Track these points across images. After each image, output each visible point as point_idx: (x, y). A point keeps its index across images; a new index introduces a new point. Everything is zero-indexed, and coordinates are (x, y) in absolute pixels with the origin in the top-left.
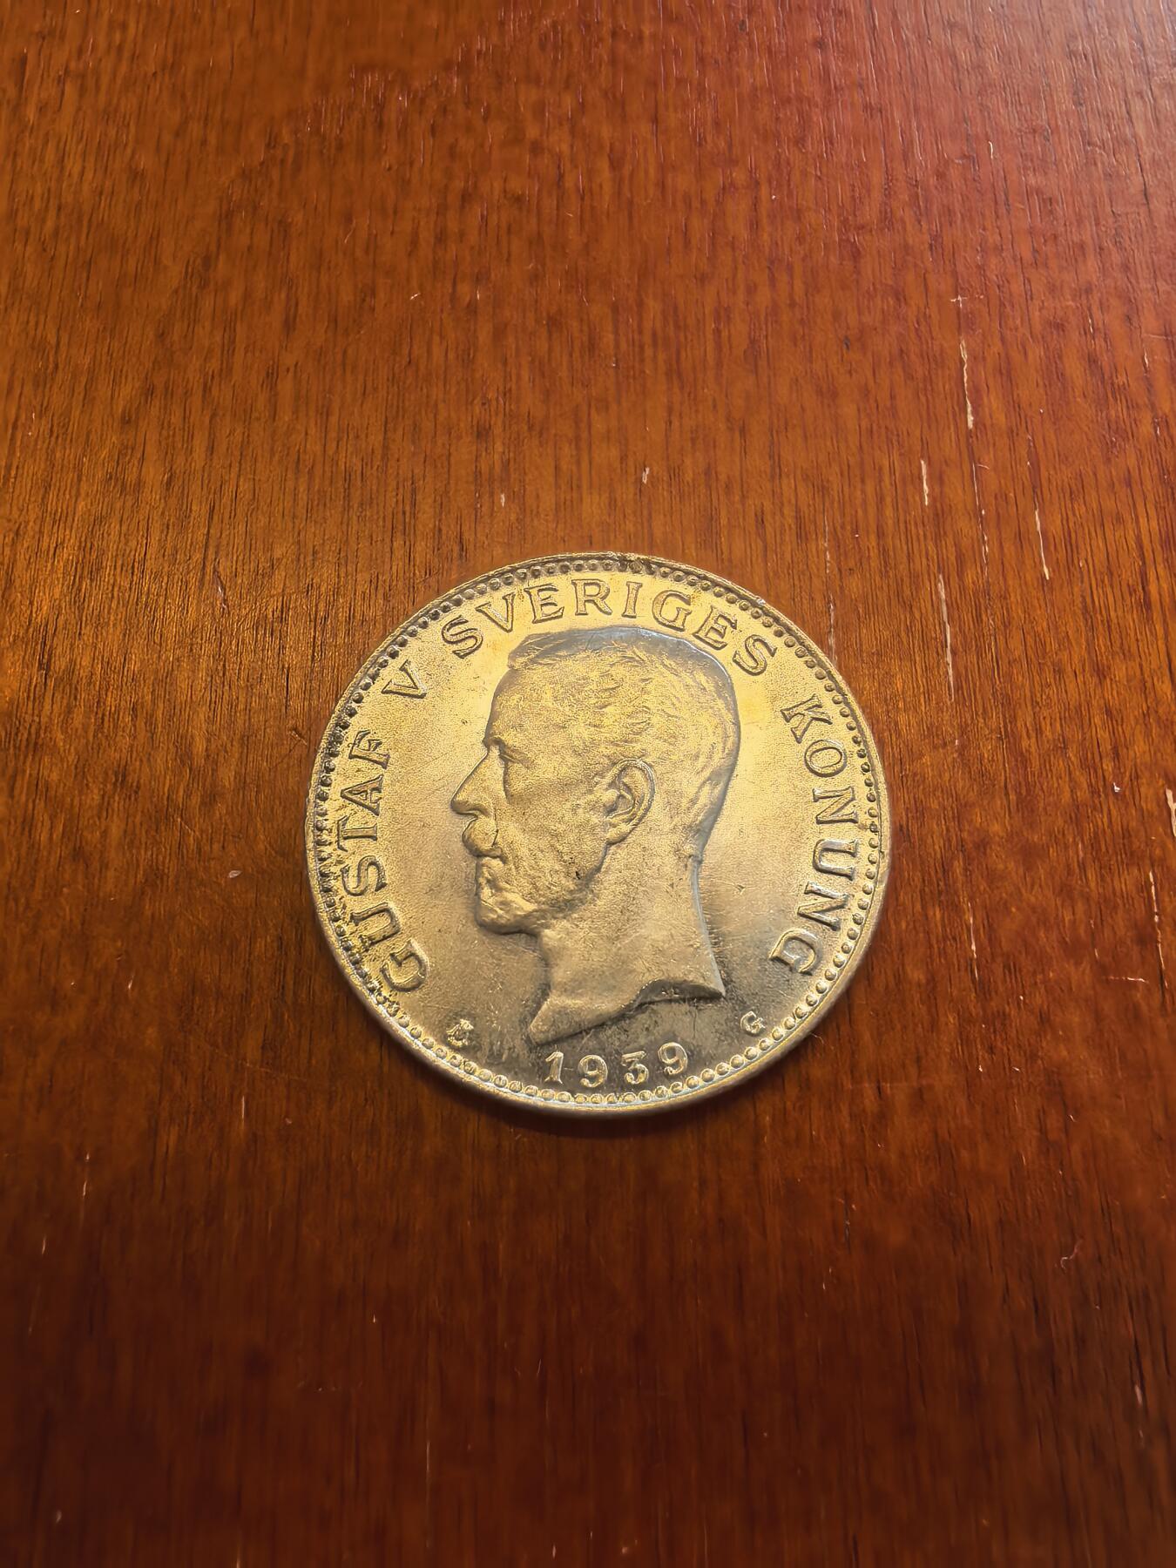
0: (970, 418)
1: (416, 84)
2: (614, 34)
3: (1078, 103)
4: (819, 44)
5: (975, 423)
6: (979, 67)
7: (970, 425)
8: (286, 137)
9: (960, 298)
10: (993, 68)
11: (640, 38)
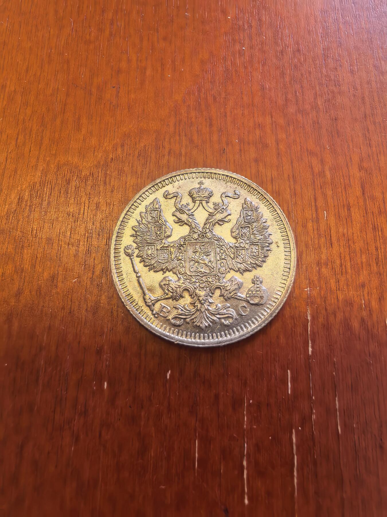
0: (310, 349)
1: (83, 174)
2: (169, 153)
3: (363, 194)
4: (256, 161)
5: (312, 352)
6: (322, 174)
7: (310, 353)
8: (26, 197)
9: (308, 289)
10: (328, 174)
11: (180, 155)
